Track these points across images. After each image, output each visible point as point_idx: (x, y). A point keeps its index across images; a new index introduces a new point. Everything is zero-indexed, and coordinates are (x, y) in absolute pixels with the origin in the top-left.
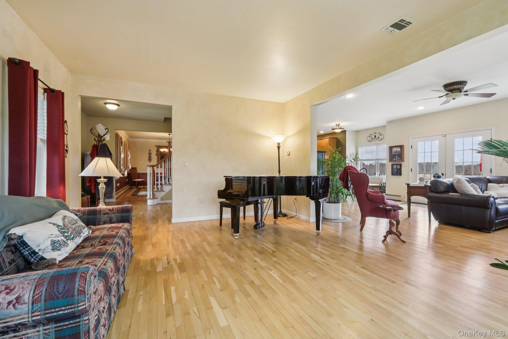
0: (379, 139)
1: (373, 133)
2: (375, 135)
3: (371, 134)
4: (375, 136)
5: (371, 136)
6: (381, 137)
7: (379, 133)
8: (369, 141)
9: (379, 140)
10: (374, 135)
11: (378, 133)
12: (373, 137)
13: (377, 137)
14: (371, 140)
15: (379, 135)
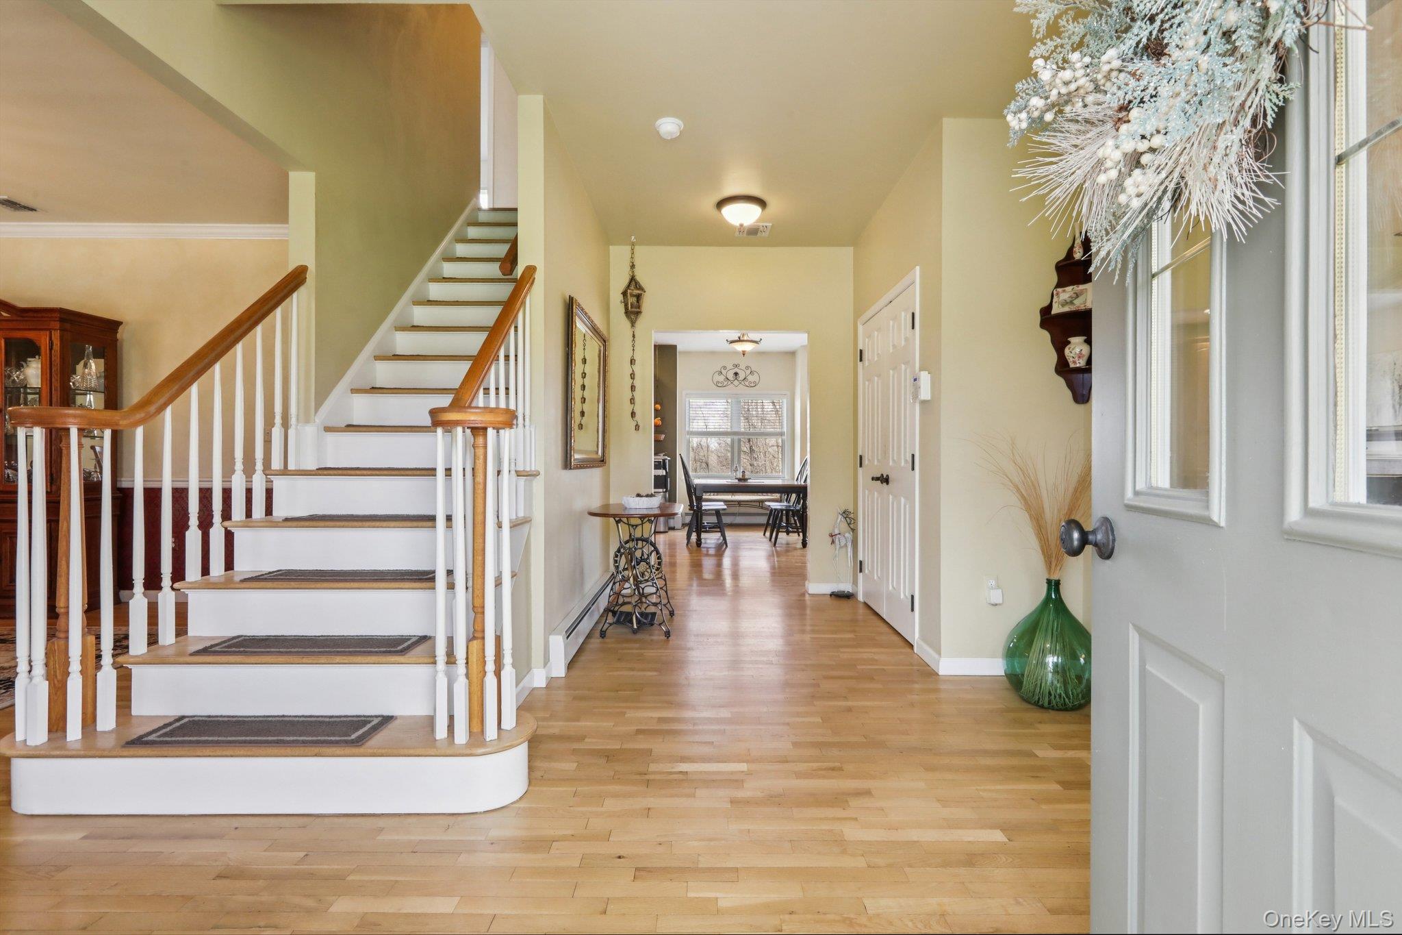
0: (747, 383)
1: (730, 366)
2: (736, 370)
3: (725, 368)
4: (736, 374)
5: (724, 372)
6: (751, 378)
7: (747, 367)
8: (720, 385)
9: (747, 385)
10: (734, 371)
11: (742, 366)
12: (731, 376)
13: (742, 376)
14: (726, 383)
15: (748, 372)
